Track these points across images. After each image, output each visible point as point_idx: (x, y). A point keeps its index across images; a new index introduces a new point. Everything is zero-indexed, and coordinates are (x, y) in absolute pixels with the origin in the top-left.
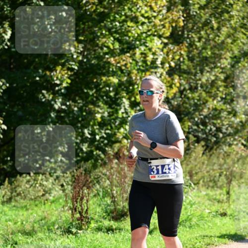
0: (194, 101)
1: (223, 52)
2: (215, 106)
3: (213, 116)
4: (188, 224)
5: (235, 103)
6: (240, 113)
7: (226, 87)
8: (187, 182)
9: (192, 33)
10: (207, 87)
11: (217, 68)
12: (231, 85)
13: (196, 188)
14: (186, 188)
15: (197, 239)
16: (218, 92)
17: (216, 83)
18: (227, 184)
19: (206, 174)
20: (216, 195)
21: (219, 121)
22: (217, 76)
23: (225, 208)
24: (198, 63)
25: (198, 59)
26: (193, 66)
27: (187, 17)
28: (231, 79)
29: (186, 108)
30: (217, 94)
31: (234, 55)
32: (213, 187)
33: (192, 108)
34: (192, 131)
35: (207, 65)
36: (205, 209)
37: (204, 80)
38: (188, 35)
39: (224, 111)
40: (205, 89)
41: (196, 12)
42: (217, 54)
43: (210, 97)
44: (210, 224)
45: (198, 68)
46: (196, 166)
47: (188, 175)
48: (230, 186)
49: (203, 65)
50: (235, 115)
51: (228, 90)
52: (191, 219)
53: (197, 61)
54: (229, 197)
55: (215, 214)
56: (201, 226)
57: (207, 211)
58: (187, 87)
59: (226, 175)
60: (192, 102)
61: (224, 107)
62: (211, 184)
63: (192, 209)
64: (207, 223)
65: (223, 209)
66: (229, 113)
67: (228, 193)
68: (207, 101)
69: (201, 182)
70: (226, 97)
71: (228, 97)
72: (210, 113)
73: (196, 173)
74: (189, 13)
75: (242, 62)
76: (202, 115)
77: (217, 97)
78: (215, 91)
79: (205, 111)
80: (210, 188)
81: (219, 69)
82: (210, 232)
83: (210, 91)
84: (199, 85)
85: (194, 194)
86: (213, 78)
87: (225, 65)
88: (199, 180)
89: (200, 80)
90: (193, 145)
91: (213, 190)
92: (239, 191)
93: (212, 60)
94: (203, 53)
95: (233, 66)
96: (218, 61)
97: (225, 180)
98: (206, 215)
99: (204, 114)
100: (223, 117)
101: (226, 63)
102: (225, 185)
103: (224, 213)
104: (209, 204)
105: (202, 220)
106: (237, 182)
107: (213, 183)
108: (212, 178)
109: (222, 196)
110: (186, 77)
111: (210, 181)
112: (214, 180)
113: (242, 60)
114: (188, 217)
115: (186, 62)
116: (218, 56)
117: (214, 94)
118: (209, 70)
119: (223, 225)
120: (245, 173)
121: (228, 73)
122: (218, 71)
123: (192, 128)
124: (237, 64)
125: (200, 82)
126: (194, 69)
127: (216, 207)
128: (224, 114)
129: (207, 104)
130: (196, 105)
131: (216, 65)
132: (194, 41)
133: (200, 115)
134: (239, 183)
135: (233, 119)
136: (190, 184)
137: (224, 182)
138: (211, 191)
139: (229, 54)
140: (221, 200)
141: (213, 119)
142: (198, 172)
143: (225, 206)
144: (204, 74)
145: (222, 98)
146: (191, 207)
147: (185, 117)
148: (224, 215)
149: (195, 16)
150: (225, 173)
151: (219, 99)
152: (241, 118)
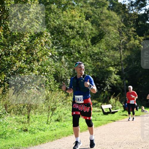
0: (7, 62)
1: (25, 33)
2: (20, 65)
3: (19, 71)
4: (4, 136)
5: (32, 63)
6: (35, 69)
7: (27, 54)
8: (4, 111)
9: (6, 21)
10: (15, 54)
11: (22, 42)
12: (29, 53)
13: (9, 114)
14: (3, 115)
15: (9, 145)
16: (22, 57)
17: (21, 52)
18: (27, 112)
19: (15, 106)
20: (21, 118)
21: (23, 75)
22: (22, 47)
23: (26, 126)
24: (10, 39)
25: (10, 37)
26: (7, 41)
27: (3, 11)
28: (30, 50)
29: (3, 66)
30: (22, 58)
31: (32, 35)
32: (19, 114)
33: (7, 66)
34: (6, 80)
35: (15, 41)
36: (14, 127)
37: (13, 50)
38: (4, 22)
39: (26, 69)
40: (14, 55)
41: (9, 9)
42: (22, 34)
43: (17, 60)
44: (17, 136)
45: (10, 42)
46: (9, 101)
47: (4, 107)
48: (29, 113)
49: (13, 40)
50: (32, 71)
51: (28, 56)
52: (6, 134)
53: (9, 38)
54: (29, 120)
55: (20, 130)
56: (12, 138)
57: (16, 128)
58: (3, 53)
59: (27, 107)
60: (6, 62)
61: (26, 66)
62: (18, 112)
63: (7, 127)
64: (16, 136)
65: (25, 127)
66: (29, 70)
67: (28, 118)
68: (15, 62)
69: (12, 111)
70: (27, 60)
71: (28, 60)
72: (17, 70)
73: (9, 106)
74: (4, 9)
75: (36, 40)
76: (13, 71)
77: (22, 60)
78: (20, 56)
79: (15, 69)
80: (17, 115)
81: (22, 43)
82: (17, 141)
83: (17, 56)
84: (11, 53)
85: (8, 118)
86: (19, 48)
87: (26, 41)
88: (11, 110)
89: (11, 49)
90: (7, 89)
91: (19, 116)
92: (35, 116)
93: (18, 38)
94: (13, 33)
95: (31, 42)
96: (22, 38)
97: (26, 110)
98: (15, 131)
99: (14, 70)
100: (25, 72)
101: (26, 39)
102: (27, 113)
103: (26, 129)
104: (17, 124)
105: (13, 134)
106: (33, 111)
107: (19, 112)
108: (19, 109)
109: (25, 119)
110: (2, 48)
111: (18, 110)
112: (20, 110)
113: (36, 38)
114: (4, 133)
115: (3, 39)
116: (22, 35)
117: (20, 58)
118: (17, 44)
119: (25, 137)
120: (38, 106)
121: (28, 46)
122: (22, 44)
123: (6, 78)
124: (33, 41)
125: (11, 51)
126: (8, 43)
127: (21, 126)
128: (26, 70)
129: (15, 64)
130: (9, 64)
131: (21, 41)
132: (7, 26)
133: (12, 71)
134: (35, 111)
135: (31, 73)
136: (6, 112)
137: (26, 111)
138: (18, 116)
139: (28, 35)
140: (24, 122)
141: (19, 73)
142: (11, 105)
143: (27, 125)
144: (14, 46)
145: (25, 61)
146: (6, 126)
147: (2, 72)
148: (26, 130)
149: (8, 11)
150: (26, 105)
151: (23, 61)
152: (36, 73)
